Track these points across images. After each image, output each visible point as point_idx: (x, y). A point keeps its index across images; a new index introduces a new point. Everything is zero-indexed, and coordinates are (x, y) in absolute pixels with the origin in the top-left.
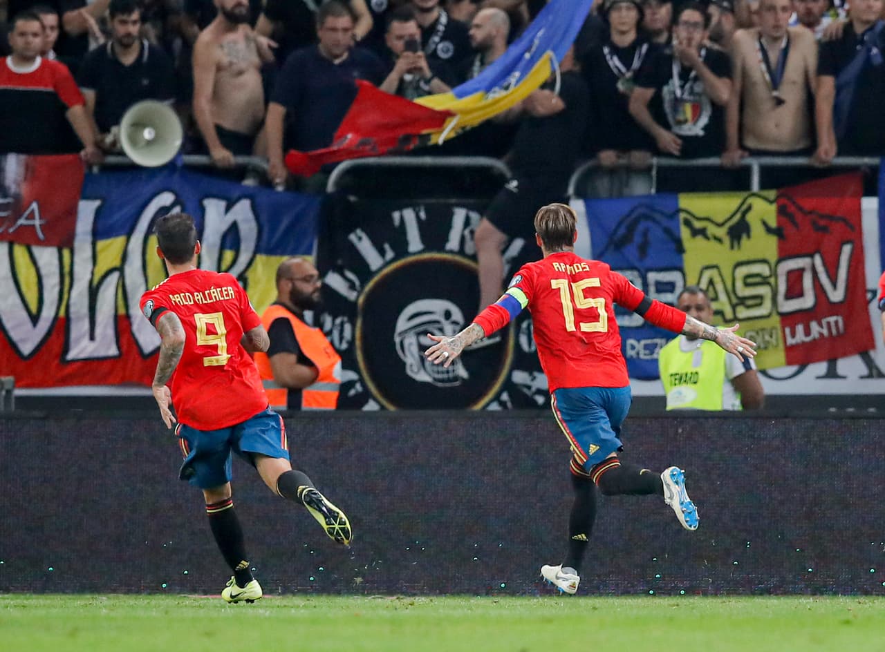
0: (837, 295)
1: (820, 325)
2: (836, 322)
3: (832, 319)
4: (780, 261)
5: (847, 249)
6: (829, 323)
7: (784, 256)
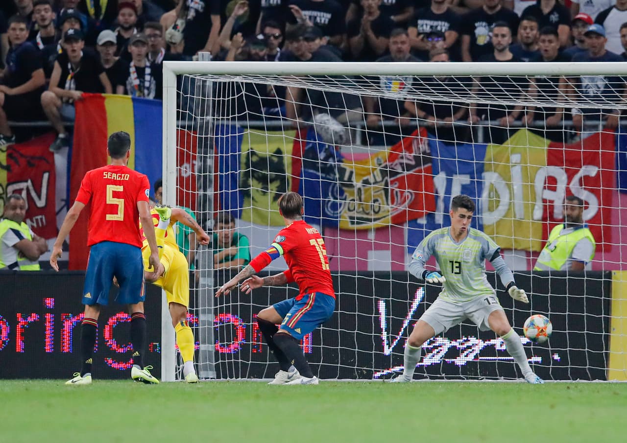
0: (41, 203)
1: (32, 221)
2: (41, 219)
3: (39, 217)
4: (8, 185)
5: (46, 176)
6: (37, 220)
7: (10, 182)
